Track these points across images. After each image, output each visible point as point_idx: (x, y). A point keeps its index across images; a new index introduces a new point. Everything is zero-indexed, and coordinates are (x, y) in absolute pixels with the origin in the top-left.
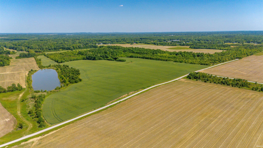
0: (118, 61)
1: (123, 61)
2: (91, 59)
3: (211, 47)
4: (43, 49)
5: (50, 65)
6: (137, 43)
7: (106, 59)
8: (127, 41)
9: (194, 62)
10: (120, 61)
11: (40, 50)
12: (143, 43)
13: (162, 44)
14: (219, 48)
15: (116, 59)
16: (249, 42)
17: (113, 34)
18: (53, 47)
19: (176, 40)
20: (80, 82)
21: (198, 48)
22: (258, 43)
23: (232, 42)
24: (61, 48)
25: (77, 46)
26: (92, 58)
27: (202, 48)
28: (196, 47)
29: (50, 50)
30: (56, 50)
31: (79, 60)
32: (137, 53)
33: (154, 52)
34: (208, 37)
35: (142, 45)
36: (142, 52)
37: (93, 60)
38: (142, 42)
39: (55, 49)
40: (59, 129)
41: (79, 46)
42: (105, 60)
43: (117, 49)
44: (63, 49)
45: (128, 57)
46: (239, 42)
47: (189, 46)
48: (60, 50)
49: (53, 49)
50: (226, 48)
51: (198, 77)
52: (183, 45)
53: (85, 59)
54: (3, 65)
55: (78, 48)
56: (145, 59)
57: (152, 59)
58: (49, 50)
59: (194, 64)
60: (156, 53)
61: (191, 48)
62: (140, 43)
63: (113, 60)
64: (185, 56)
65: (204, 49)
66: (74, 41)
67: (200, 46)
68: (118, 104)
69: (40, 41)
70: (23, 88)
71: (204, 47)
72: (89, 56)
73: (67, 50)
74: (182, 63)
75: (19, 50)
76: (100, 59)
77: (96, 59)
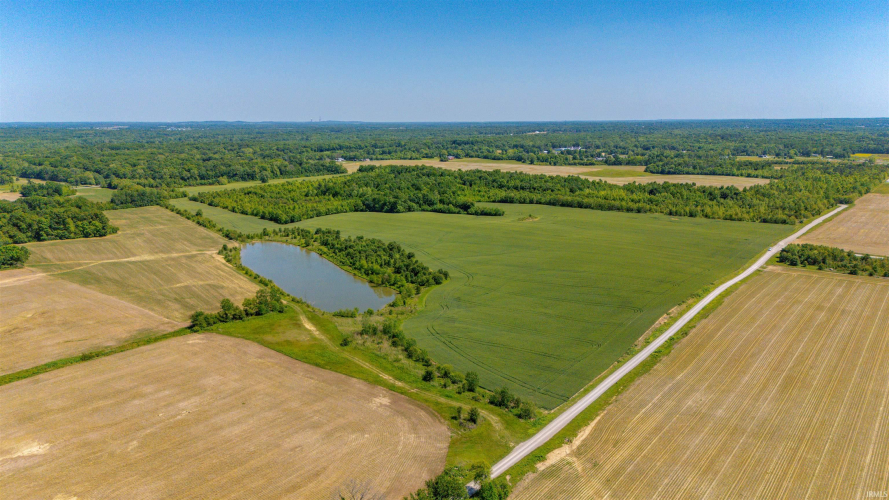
0: (476, 214)
1: (495, 215)
2: (381, 211)
3: (718, 170)
4: (161, 178)
5: (265, 229)
6: (457, 156)
7: (430, 209)
10: (486, 213)
11: (152, 181)
12: (478, 156)
13: (546, 161)
15: (469, 207)
16: (807, 154)
18: (195, 171)
19: (570, 146)
21: (674, 173)
22: (837, 156)
23: (753, 152)
24: (222, 176)
25: (276, 167)
27: (688, 173)
28: (667, 169)
29: (185, 180)
30: (206, 181)
34: (657, 137)
35: (476, 162)
37: (387, 212)
38: (473, 154)
39: (202, 178)
41: (283, 168)
42: (423, 210)
44: (231, 176)
45: (494, 202)
46: (778, 155)
47: (644, 168)
48: (222, 179)
49: (196, 178)
50: (766, 172)
52: (614, 164)
53: (362, 211)
55: (278, 173)
56: (558, 209)
57: (586, 207)
58: (181, 181)
59: (740, 220)
61: (652, 172)
62: (467, 155)
63: (457, 213)
65: (693, 174)
66: (238, 149)
68: (677, 346)
69: (110, 151)
71: (694, 168)
73: (243, 179)
74: (700, 219)
75: (77, 181)
76: (410, 209)
77: (399, 207)
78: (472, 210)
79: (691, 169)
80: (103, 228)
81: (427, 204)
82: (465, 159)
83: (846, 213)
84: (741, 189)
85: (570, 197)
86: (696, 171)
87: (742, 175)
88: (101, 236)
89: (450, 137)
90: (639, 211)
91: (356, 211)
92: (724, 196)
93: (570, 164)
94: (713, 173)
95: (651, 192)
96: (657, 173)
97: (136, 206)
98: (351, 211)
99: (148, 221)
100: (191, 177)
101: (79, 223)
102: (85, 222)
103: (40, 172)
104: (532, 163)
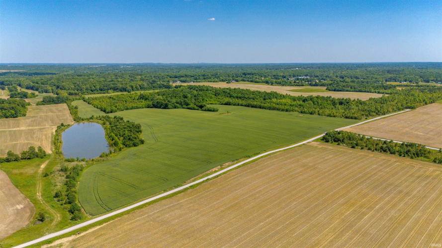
0: (205, 110)
1: (213, 111)
2: (160, 108)
3: (363, 89)
5: (93, 116)
6: (237, 81)
7: (186, 107)
8: (221, 78)
9: (333, 114)
10: (209, 110)
11: (76, 91)
12: (248, 81)
13: (280, 83)
14: (377, 91)
15: (203, 107)
16: (428, 81)
17: (198, 67)
18: (98, 87)
19: (303, 76)
20: (142, 145)
21: (341, 91)
23: (398, 80)
24: (111, 89)
25: (138, 85)
26: (162, 105)
27: (347, 91)
28: (337, 88)
29: (93, 91)
31: (140, 108)
32: (237, 97)
33: (267, 96)
34: (358, 72)
35: (245, 84)
36: (246, 96)
37: (163, 108)
38: (246, 79)
39: (101, 90)
40: (104, 224)
41: (142, 86)
42: (183, 108)
43: (204, 90)
44: (115, 89)
45: (222, 104)
46: (410, 81)
47: (326, 88)
48: (110, 91)
49: (98, 91)
50: (389, 91)
51: (341, 139)
52: (314, 85)
53: (151, 107)
54: (15, 115)
55: (139, 88)
56: (250, 108)
57: (263, 108)
58: (91, 92)
59: (334, 116)
60: (270, 99)
61: (330, 90)
62: (243, 80)
63: (198, 110)
64: (318, 103)
65: (350, 91)
66: (132, 77)
67: (344, 86)
68: (205, 183)
69: (77, 77)
70: (47, 154)
71: (351, 88)
72: (157, 102)
73: (121, 91)
74: (315, 116)
75: (42, 91)
76: (175, 107)
77: (169, 106)
79: (349, 88)
82: (241, 82)
85: (264, 102)
86: (352, 90)
87: (375, 92)
91: (148, 107)
93: (293, 85)
96: (332, 90)
97: (55, 103)
98: (146, 107)
99: (51, 111)
100: (96, 89)
103: (33, 87)
104: (272, 84)
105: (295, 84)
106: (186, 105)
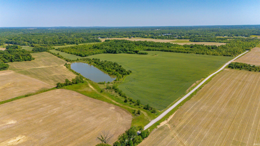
0: (140, 54)
1: (145, 54)
3: (210, 40)
4: (47, 43)
5: (78, 58)
6: (134, 37)
7: (126, 52)
9: (216, 54)
10: (142, 54)
11: (44, 44)
12: (140, 37)
13: (160, 38)
14: (218, 41)
16: (237, 36)
21: (198, 42)
22: (246, 36)
23: (221, 35)
24: (65, 43)
25: (80, 40)
27: (202, 41)
28: (196, 40)
29: (54, 44)
30: (60, 44)
33: (168, 45)
34: (193, 31)
35: (140, 38)
37: (113, 53)
39: (59, 43)
41: (83, 41)
44: (68, 43)
45: (145, 50)
46: (229, 36)
47: (189, 40)
49: (57, 44)
50: (225, 41)
52: (180, 39)
53: (106, 53)
54: (30, 59)
56: (164, 52)
57: (172, 52)
62: (137, 37)
63: (134, 54)
65: (203, 42)
66: (69, 35)
67: (199, 39)
69: (32, 36)
71: (204, 40)
73: (71, 44)
74: (205, 55)
75: (22, 45)
76: (120, 53)
77: (117, 52)
78: (138, 53)
79: (203, 40)
80: (30, 58)
81: (125, 51)
82: (136, 38)
83: (248, 53)
84: (218, 46)
85: (167, 49)
86: (204, 41)
87: (218, 42)
88: (30, 61)
89: (132, 31)
90: (187, 53)
91: (104, 53)
92: (213, 48)
93: (167, 39)
94: (210, 42)
95: (191, 47)
96: (193, 41)
97: (40, 52)
99: (43, 56)
100: (56, 43)
101: (23, 57)
102: (25, 57)
103: (11, 42)
104: (156, 39)
105: (169, 38)
106: (126, 51)
